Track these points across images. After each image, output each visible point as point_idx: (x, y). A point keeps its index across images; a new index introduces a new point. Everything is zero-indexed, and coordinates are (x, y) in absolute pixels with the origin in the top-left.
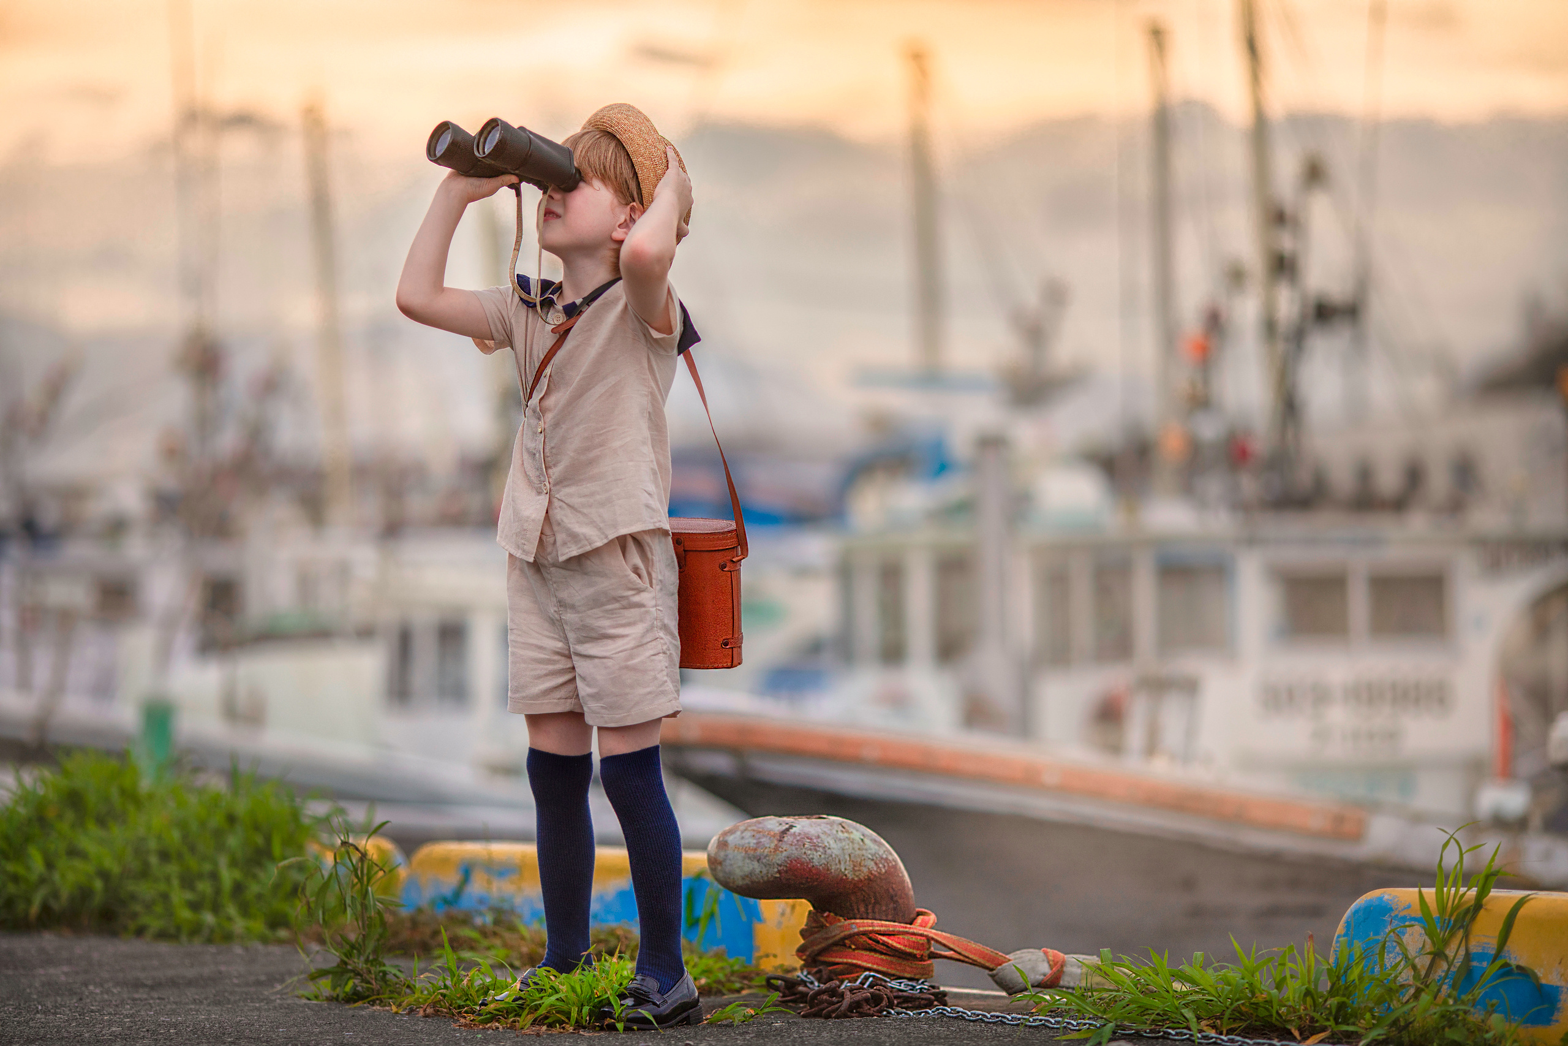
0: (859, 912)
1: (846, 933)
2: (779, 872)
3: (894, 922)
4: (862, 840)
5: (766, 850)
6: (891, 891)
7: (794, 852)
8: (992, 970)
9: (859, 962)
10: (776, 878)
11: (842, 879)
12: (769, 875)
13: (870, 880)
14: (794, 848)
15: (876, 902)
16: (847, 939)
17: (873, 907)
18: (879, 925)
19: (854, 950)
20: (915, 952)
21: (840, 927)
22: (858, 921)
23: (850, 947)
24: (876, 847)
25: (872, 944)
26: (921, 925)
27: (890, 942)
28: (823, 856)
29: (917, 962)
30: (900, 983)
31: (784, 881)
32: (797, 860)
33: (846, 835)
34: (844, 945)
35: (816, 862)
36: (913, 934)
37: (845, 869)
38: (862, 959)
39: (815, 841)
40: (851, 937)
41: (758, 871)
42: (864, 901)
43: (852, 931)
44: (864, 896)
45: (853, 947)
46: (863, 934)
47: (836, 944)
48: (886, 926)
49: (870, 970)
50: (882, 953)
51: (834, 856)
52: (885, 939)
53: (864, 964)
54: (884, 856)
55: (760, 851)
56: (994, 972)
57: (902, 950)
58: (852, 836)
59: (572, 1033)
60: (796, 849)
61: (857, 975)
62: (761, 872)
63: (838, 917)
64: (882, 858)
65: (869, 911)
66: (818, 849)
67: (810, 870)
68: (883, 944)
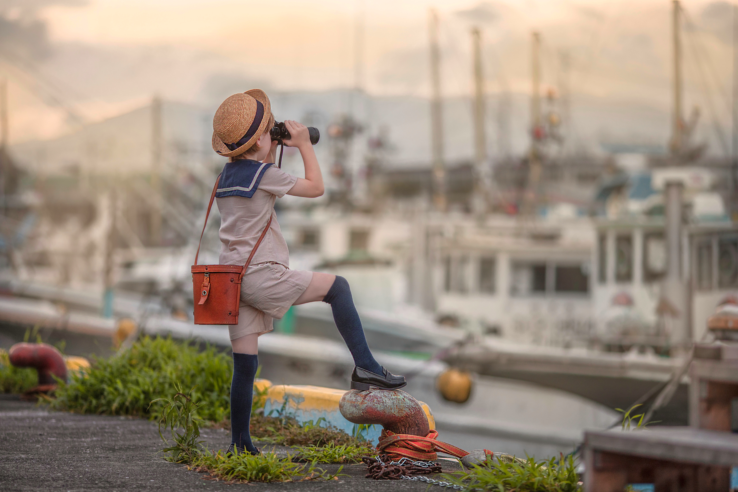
0: (402, 430)
1: (395, 440)
2: (363, 412)
3: (418, 435)
4: (404, 399)
5: (358, 403)
6: (416, 422)
7: (370, 404)
8: (461, 458)
9: (401, 453)
10: (362, 415)
11: (392, 416)
12: (359, 414)
13: (407, 417)
14: (369, 402)
15: (410, 426)
16: (396, 442)
17: (408, 429)
18: (409, 437)
19: (399, 447)
20: (425, 449)
21: (393, 437)
22: (401, 435)
23: (397, 446)
24: (410, 402)
25: (406, 445)
26: (430, 437)
27: (414, 444)
28: (382, 406)
29: (427, 454)
30: (419, 463)
31: (365, 417)
32: (371, 408)
33: (396, 397)
34: (395, 445)
35: (379, 409)
36: (425, 441)
37: (395, 412)
38: (402, 451)
39: (379, 400)
40: (397, 442)
41: (355, 412)
42: (404, 426)
43: (398, 439)
44: (404, 424)
45: (398, 446)
46: (403, 441)
47: (390, 445)
48: (413, 437)
49: (405, 456)
50: (410, 449)
51: (387, 406)
52: (412, 443)
53: (403, 454)
54: (414, 406)
55: (356, 403)
56: (462, 459)
57: (419, 448)
58: (399, 397)
59: (246, 484)
60: (370, 403)
61: (399, 458)
62: (356, 412)
63: (393, 433)
64: (413, 407)
65: (406, 430)
66: (380, 403)
67: (376, 412)
68: (411, 445)
